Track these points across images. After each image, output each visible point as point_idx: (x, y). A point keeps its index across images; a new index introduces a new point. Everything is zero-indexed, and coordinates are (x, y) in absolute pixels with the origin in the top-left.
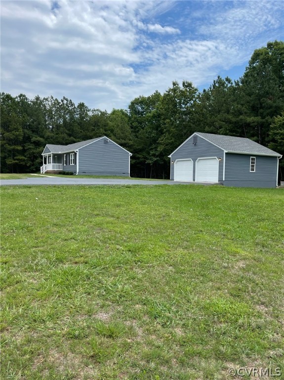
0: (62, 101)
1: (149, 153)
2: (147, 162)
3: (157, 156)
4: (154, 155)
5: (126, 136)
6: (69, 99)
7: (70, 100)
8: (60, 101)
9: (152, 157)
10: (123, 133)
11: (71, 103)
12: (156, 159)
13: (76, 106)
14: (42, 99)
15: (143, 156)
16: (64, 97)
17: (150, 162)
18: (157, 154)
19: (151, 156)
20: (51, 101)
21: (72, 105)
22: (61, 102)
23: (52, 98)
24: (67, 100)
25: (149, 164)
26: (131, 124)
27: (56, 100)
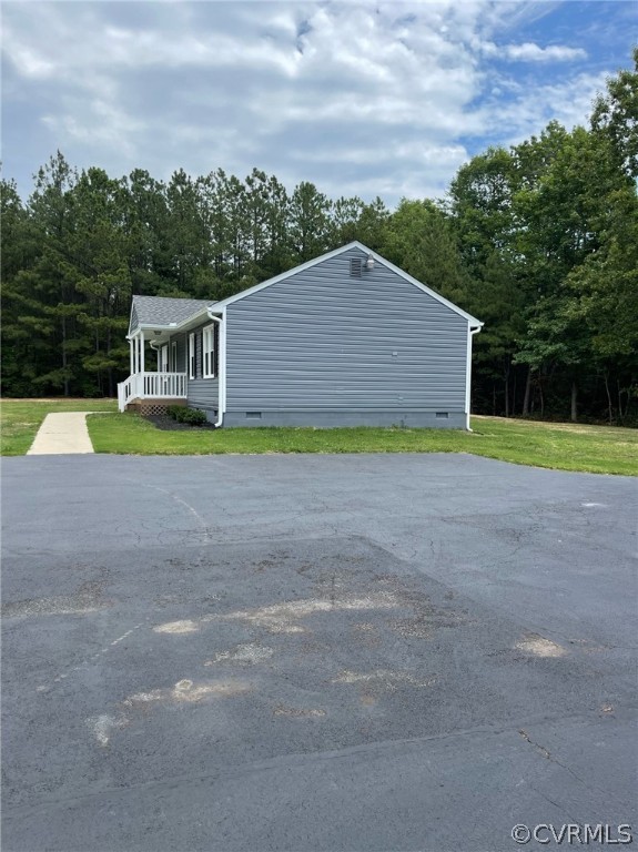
0: (250, 182)
1: (523, 330)
2: (518, 358)
3: (557, 338)
4: (544, 335)
5: (445, 274)
6: (269, 176)
7: (274, 179)
8: (243, 182)
9: (538, 342)
10: (432, 266)
11: (276, 185)
12: (551, 349)
13: (290, 194)
14: (194, 180)
15: (503, 337)
16: (255, 170)
17: (530, 359)
18: (555, 329)
19: (530, 339)
20: (220, 185)
21: (279, 190)
22: (245, 184)
23: (222, 174)
24: (262, 177)
25: (525, 366)
26: (461, 236)
27: (234, 180)
